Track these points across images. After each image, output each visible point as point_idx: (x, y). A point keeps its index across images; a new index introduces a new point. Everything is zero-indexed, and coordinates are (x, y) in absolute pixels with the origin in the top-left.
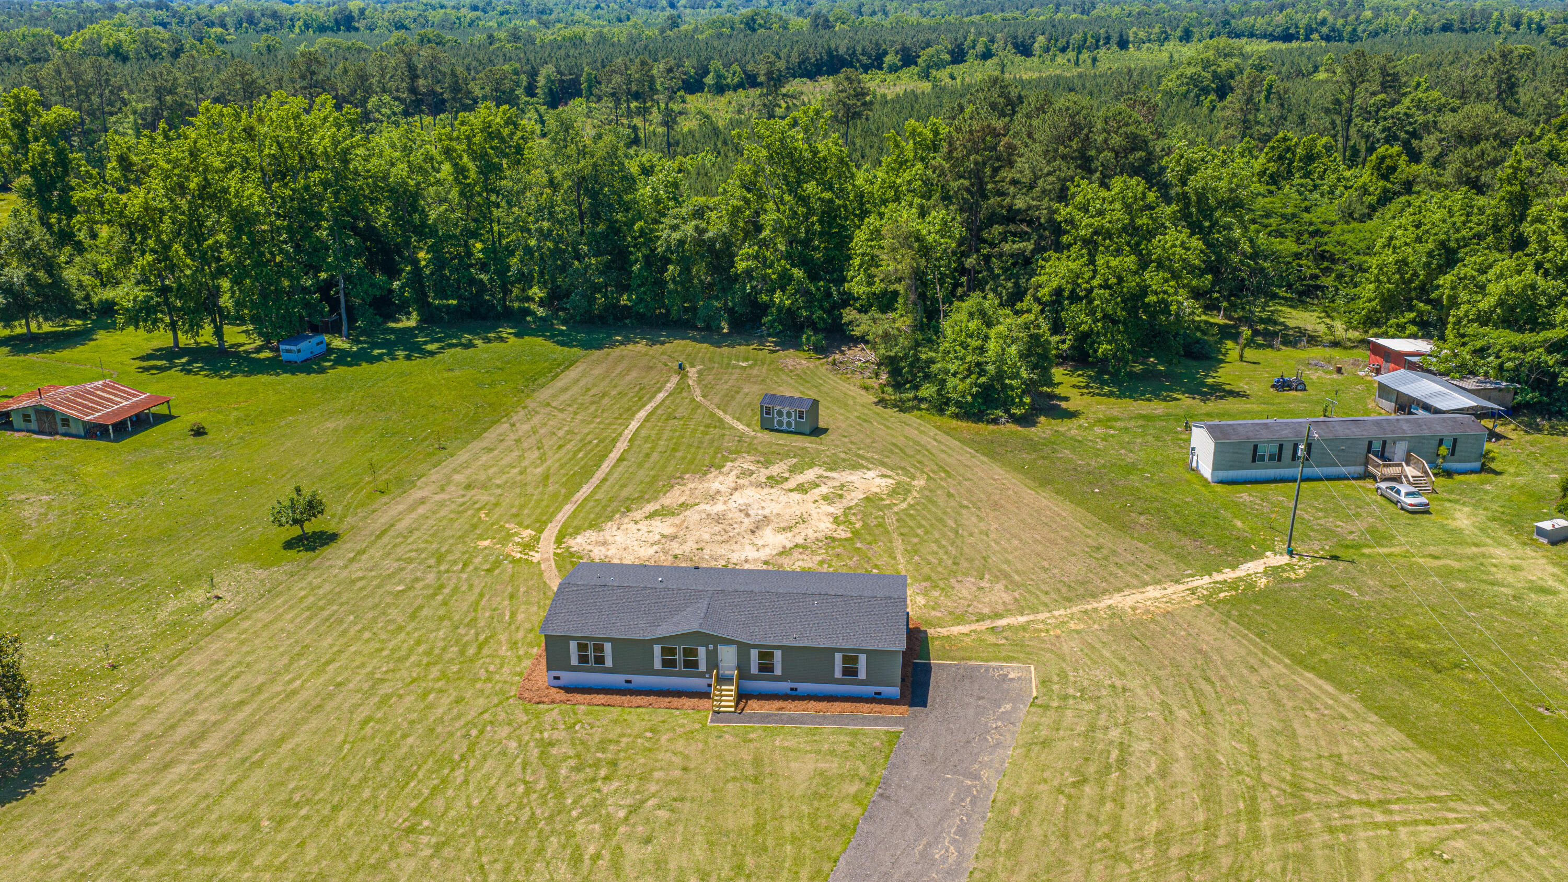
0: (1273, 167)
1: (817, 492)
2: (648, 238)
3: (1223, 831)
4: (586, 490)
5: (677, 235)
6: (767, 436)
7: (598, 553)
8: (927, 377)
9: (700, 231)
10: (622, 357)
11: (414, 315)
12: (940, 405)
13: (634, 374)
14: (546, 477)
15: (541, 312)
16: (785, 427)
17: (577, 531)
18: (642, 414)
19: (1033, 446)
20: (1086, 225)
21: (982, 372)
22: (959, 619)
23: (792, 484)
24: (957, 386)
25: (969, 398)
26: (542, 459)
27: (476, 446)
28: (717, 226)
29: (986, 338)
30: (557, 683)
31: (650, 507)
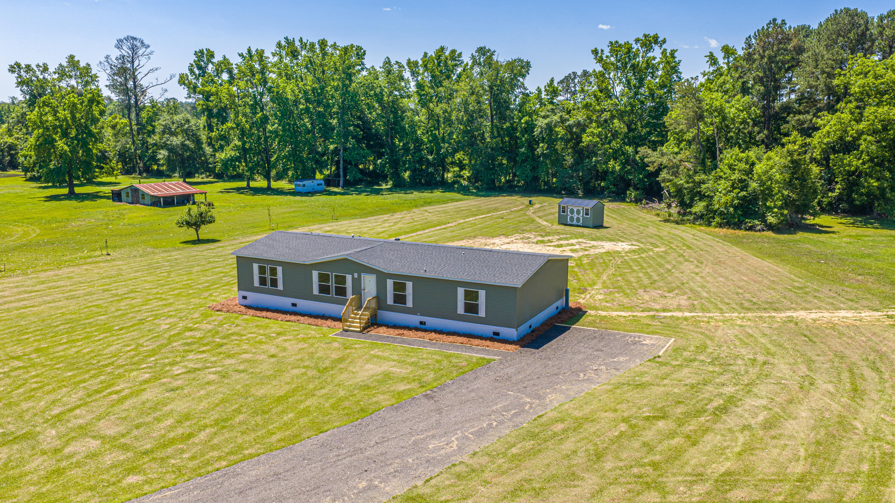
1: (569, 248)
2: (530, 127)
3: (825, 486)
5: (546, 121)
6: (562, 230)
9: (564, 120)
10: (497, 200)
11: (391, 183)
13: (497, 205)
15: (465, 184)
16: (575, 222)
19: (778, 241)
21: (745, 187)
22: (626, 309)
23: (554, 244)
24: (722, 200)
25: (731, 209)
30: (245, 302)
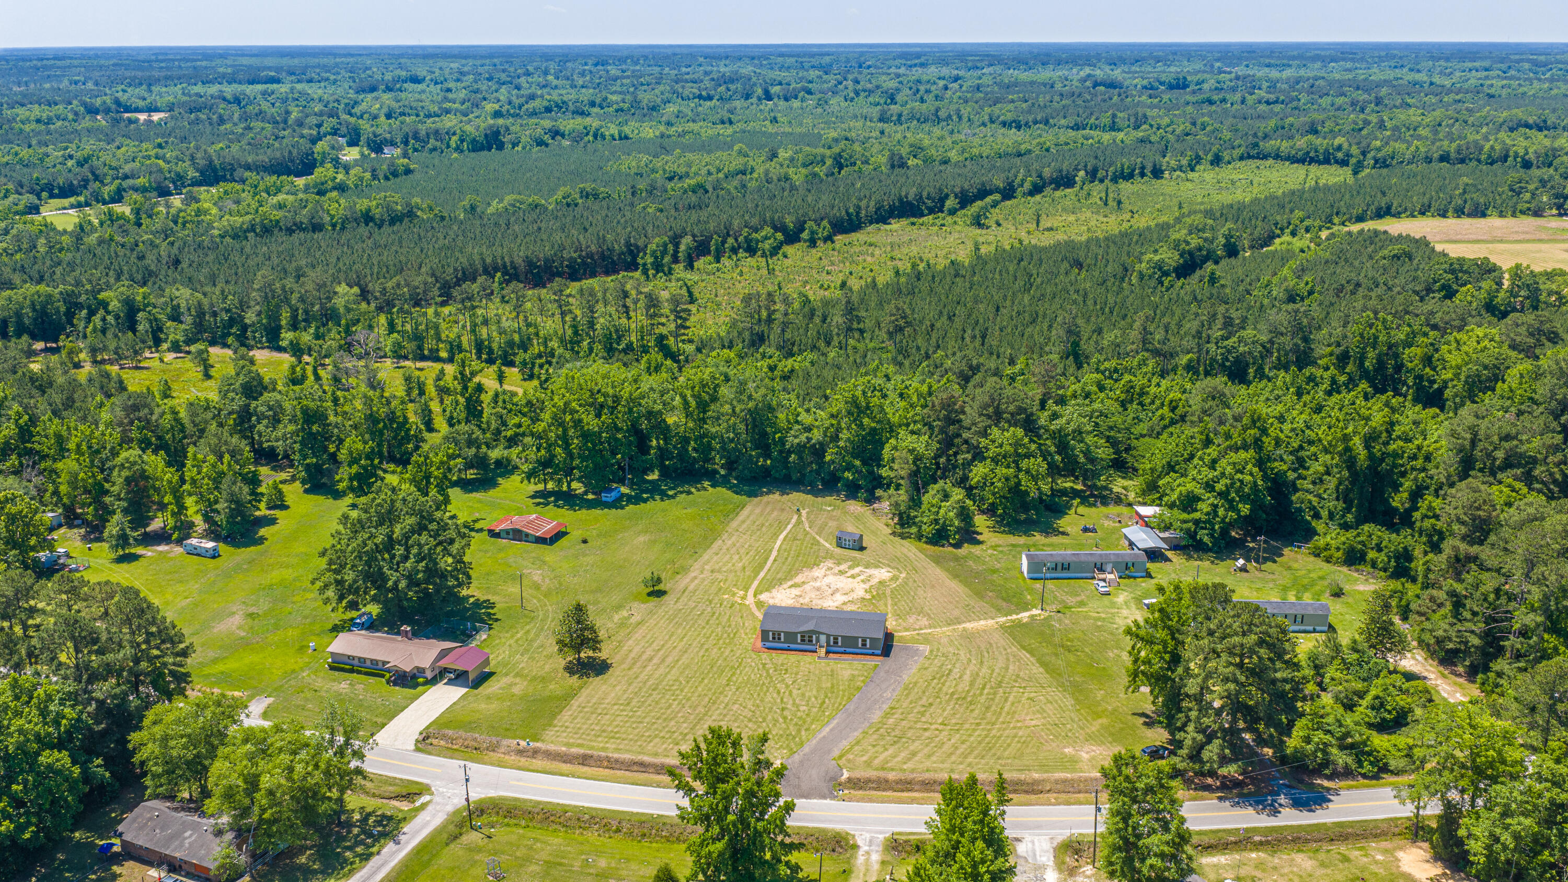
0: (1123, 396)
1: (859, 579)
2: (782, 441)
4: (762, 575)
5: (797, 441)
6: (839, 550)
7: (771, 602)
8: (914, 523)
9: (809, 439)
10: (768, 503)
11: (657, 473)
12: (919, 537)
13: (775, 513)
14: (744, 568)
15: (723, 472)
16: (847, 546)
17: (761, 593)
18: (782, 537)
19: (956, 559)
20: (993, 451)
21: (938, 523)
22: (906, 630)
23: (849, 574)
24: (927, 529)
25: (931, 535)
26: (741, 559)
27: (710, 552)
28: (817, 435)
29: (940, 508)
30: (765, 646)
31: (790, 583)
